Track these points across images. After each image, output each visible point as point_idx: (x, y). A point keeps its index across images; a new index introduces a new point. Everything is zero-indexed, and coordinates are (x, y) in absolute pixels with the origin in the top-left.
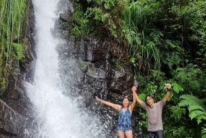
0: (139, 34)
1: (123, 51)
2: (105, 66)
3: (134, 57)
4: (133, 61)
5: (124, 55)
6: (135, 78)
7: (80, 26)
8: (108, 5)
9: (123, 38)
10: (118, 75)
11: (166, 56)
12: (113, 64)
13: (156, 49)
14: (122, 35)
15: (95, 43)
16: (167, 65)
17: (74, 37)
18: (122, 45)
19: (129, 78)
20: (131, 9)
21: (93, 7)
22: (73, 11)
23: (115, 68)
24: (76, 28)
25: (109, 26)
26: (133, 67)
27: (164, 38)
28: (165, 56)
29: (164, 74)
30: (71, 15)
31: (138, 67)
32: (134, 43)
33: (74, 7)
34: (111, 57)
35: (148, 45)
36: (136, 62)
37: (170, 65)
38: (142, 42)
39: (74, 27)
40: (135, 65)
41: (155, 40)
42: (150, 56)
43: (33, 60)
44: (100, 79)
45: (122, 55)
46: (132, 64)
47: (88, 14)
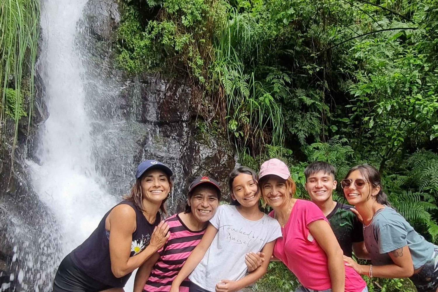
0: (247, 77)
1: (215, 106)
2: (180, 135)
3: (236, 119)
4: (233, 126)
5: (217, 114)
6: (236, 158)
7: (132, 50)
8: (189, 17)
9: (217, 82)
10: (205, 152)
11: (295, 119)
12: (195, 132)
13: (276, 106)
14: (215, 76)
15: (163, 88)
16: (295, 136)
17: (120, 73)
18: (214, 96)
19: (224, 159)
20: (233, 28)
21: (159, 20)
22: (118, 19)
23: (199, 138)
24: (125, 54)
25: (190, 59)
26: (233, 138)
27: (293, 85)
28: (293, 120)
29: (291, 152)
30: (115, 28)
31: (243, 138)
32: (237, 92)
33: (122, 13)
34: (193, 117)
35: (261, 98)
36: (240, 128)
37: (302, 136)
38: (251, 92)
39: (120, 52)
40: (237, 135)
41: (276, 89)
42: (265, 119)
43: (41, 119)
44: (171, 158)
45: (213, 114)
46: (231, 132)
47: (150, 33)
